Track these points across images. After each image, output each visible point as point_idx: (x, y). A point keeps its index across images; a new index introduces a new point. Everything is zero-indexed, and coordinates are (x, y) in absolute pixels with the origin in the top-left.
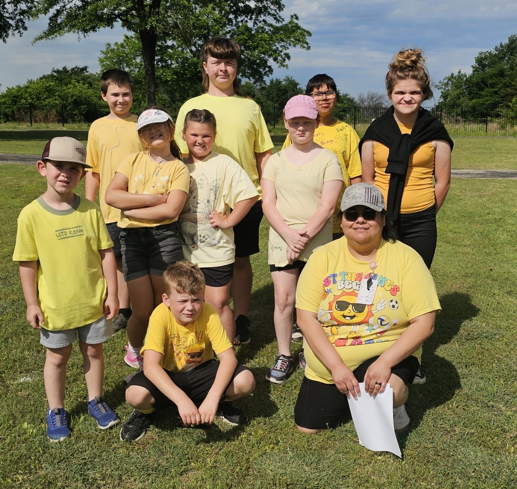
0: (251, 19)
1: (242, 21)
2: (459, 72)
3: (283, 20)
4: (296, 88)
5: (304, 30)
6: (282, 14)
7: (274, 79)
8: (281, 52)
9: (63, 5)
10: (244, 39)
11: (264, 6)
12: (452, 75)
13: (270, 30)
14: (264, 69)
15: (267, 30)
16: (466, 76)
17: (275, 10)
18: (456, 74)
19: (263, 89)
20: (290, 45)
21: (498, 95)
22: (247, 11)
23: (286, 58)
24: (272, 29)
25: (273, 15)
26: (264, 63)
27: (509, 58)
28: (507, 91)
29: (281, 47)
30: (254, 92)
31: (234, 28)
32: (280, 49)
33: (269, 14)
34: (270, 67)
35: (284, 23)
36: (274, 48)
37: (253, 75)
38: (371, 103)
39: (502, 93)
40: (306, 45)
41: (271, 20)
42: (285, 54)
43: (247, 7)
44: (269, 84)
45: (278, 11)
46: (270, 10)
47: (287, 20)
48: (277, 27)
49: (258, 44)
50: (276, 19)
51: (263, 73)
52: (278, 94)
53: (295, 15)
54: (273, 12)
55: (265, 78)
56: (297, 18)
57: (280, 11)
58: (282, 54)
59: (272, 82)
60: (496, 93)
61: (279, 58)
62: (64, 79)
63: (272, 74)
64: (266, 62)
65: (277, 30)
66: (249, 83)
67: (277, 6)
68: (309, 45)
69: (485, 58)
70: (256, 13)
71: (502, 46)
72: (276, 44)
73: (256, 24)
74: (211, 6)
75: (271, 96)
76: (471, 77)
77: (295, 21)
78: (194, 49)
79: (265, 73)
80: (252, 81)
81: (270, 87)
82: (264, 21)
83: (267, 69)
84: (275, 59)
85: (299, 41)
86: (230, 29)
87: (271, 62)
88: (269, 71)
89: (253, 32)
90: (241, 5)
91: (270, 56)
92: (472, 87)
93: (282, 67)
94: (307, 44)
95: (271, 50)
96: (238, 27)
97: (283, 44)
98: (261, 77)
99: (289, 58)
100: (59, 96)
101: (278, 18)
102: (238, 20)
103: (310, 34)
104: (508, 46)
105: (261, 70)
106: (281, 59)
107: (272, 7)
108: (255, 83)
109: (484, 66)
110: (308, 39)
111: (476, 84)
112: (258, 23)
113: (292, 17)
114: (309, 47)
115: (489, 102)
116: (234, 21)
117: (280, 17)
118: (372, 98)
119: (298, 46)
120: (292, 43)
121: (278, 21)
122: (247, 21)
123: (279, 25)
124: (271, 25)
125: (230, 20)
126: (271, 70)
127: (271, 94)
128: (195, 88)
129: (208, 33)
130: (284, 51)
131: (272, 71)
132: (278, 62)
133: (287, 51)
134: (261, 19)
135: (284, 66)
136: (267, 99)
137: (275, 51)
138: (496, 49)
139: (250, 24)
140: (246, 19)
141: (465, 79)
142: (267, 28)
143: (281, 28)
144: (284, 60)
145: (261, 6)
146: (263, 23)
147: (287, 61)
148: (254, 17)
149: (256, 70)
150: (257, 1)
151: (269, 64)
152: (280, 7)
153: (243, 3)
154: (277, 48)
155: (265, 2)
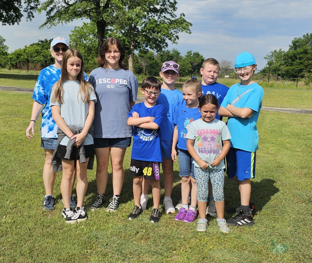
0: (157, 15)
1: (151, 16)
2: (280, 50)
3: (176, 16)
4: (179, 56)
5: (188, 23)
9: (55, 5)
10: (153, 27)
11: (165, 8)
12: (275, 51)
13: (168, 22)
14: (163, 44)
15: (166, 22)
16: (283, 52)
17: (171, 11)
18: (278, 50)
21: (303, 64)
22: (155, 11)
23: (176, 39)
24: (169, 21)
25: (170, 13)
26: (163, 41)
28: (309, 62)
29: (174, 32)
30: (153, 57)
31: (147, 20)
32: (173, 33)
33: (168, 13)
34: (166, 43)
35: (176, 18)
36: (170, 32)
37: (156, 48)
38: (223, 66)
39: (306, 63)
40: (188, 31)
41: (168, 16)
42: (176, 36)
43: (155, 8)
45: (173, 11)
46: (168, 10)
47: (178, 17)
48: (173, 20)
49: (161, 30)
50: (171, 15)
52: (168, 59)
53: (183, 14)
54: (170, 12)
55: (163, 49)
56: (184, 16)
57: (174, 11)
58: (174, 36)
60: (302, 63)
61: (173, 38)
62: (45, 45)
65: (172, 22)
67: (173, 8)
68: (191, 31)
69: (297, 42)
70: (160, 12)
71: (307, 35)
72: (171, 30)
73: (160, 18)
75: (163, 60)
76: (288, 53)
77: (183, 17)
79: (163, 46)
82: (164, 17)
84: (170, 39)
85: (185, 29)
86: (145, 21)
89: (158, 23)
91: (167, 37)
93: (174, 44)
94: (190, 30)
95: (168, 33)
96: (149, 20)
97: (175, 30)
98: (161, 49)
99: (178, 38)
100: (43, 56)
101: (173, 15)
102: (149, 15)
103: (191, 25)
105: (161, 45)
106: (174, 39)
107: (170, 8)
109: (296, 46)
110: (190, 27)
111: (290, 57)
112: (161, 18)
113: (181, 15)
114: (191, 32)
115: (297, 69)
116: (147, 16)
117: (174, 14)
118: (224, 63)
119: (184, 32)
120: (180, 30)
121: (173, 17)
122: (154, 16)
123: (173, 19)
124: (169, 19)
126: (167, 45)
127: (163, 59)
130: (176, 35)
131: (168, 46)
132: (172, 41)
133: (178, 34)
134: (163, 16)
136: (161, 62)
137: (170, 34)
138: (304, 36)
139: (156, 18)
140: (154, 15)
141: (283, 54)
142: (166, 21)
143: (175, 21)
144: (175, 39)
145: (163, 8)
146: (164, 18)
147: (177, 40)
148: (158, 14)
149: (158, 45)
150: (161, 5)
151: (166, 42)
152: (175, 9)
153: (153, 6)
154: (172, 32)
155: (166, 6)
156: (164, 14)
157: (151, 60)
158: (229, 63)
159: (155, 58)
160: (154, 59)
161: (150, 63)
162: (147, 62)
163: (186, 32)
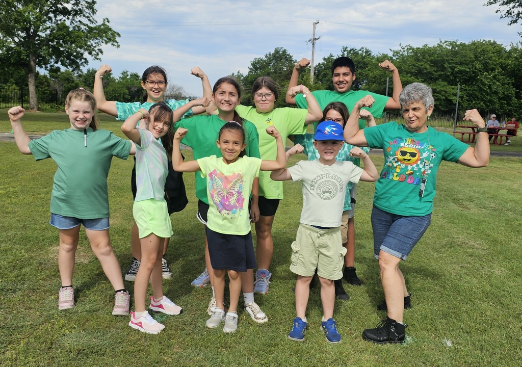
0: (68, 18)
1: (60, 20)
2: (238, 73)
3: (96, 22)
4: (110, 77)
5: (114, 32)
6: (95, 17)
7: (91, 69)
8: (95, 47)
10: (63, 34)
11: (80, 9)
12: (233, 74)
13: (85, 29)
14: (81, 60)
15: (83, 29)
16: (242, 76)
17: (89, 14)
18: (236, 74)
19: (80, 76)
20: (103, 42)
22: (65, 12)
23: (100, 53)
24: (87, 29)
25: (88, 17)
26: (80, 56)
27: (274, 64)
29: (95, 43)
30: (73, 78)
31: (54, 25)
32: (94, 45)
33: (84, 16)
34: (85, 59)
35: (97, 24)
36: (89, 43)
37: (70, 65)
38: (172, 93)
40: (115, 44)
41: (85, 21)
42: (99, 50)
43: (65, 9)
44: (86, 73)
45: (91, 14)
46: (85, 13)
47: (100, 22)
48: (92, 27)
49: (74, 40)
50: (90, 20)
51: (80, 63)
53: (107, 19)
54: (87, 15)
55: (81, 67)
56: (108, 22)
57: (93, 14)
58: (96, 49)
59: (89, 71)
61: (94, 52)
63: (87, 64)
64: (82, 54)
65: (91, 30)
66: (69, 71)
67: (91, 10)
68: (119, 44)
69: (258, 62)
70: (73, 15)
71: (270, 55)
72: (91, 41)
73: (73, 23)
74: (31, 5)
75: (88, 82)
76: (247, 77)
77: (107, 23)
78: (16, 39)
79: (82, 63)
80: (71, 69)
81: (87, 75)
82: (80, 21)
83: (83, 61)
84: (90, 53)
85: (110, 40)
86: (50, 25)
87: (86, 55)
88: (85, 62)
89: (70, 30)
90: (59, 6)
91: (86, 50)
92: (248, 84)
93: (96, 60)
94: (117, 43)
95: (86, 45)
96: (57, 25)
97: (96, 41)
98: (78, 67)
99: (102, 52)
101: (92, 20)
102: (57, 19)
103: (119, 35)
104: (274, 55)
105: (78, 61)
107: (87, 10)
108: (73, 71)
109: (256, 69)
110: (117, 39)
111: (250, 82)
112: (74, 23)
113: (104, 20)
114: (119, 45)
116: (53, 19)
117: (93, 19)
118: (173, 88)
119: (109, 44)
120: (104, 42)
121: (92, 22)
122: (65, 20)
123: (93, 25)
124: (87, 25)
125: (50, 18)
126: (86, 62)
127: (88, 81)
128: (19, 73)
129: (30, 27)
130: (98, 47)
131: (88, 62)
132: (92, 56)
133: (100, 47)
134: (77, 20)
135: (98, 59)
137: (90, 46)
138: (266, 56)
139: (68, 23)
140: (64, 18)
141: (242, 78)
142: (83, 27)
143: (95, 28)
144: (98, 54)
145: (77, 9)
146: (79, 23)
147: (100, 56)
148: (71, 17)
149: (74, 60)
150: (73, 4)
151: (84, 56)
152: (94, 12)
153: (62, 5)
154: (92, 44)
155: (80, 5)
156: (78, 18)
157: (69, 83)
158: (180, 88)
159: (75, 80)
160: (73, 82)
161: (68, 87)
162: (63, 85)
163: (113, 45)
